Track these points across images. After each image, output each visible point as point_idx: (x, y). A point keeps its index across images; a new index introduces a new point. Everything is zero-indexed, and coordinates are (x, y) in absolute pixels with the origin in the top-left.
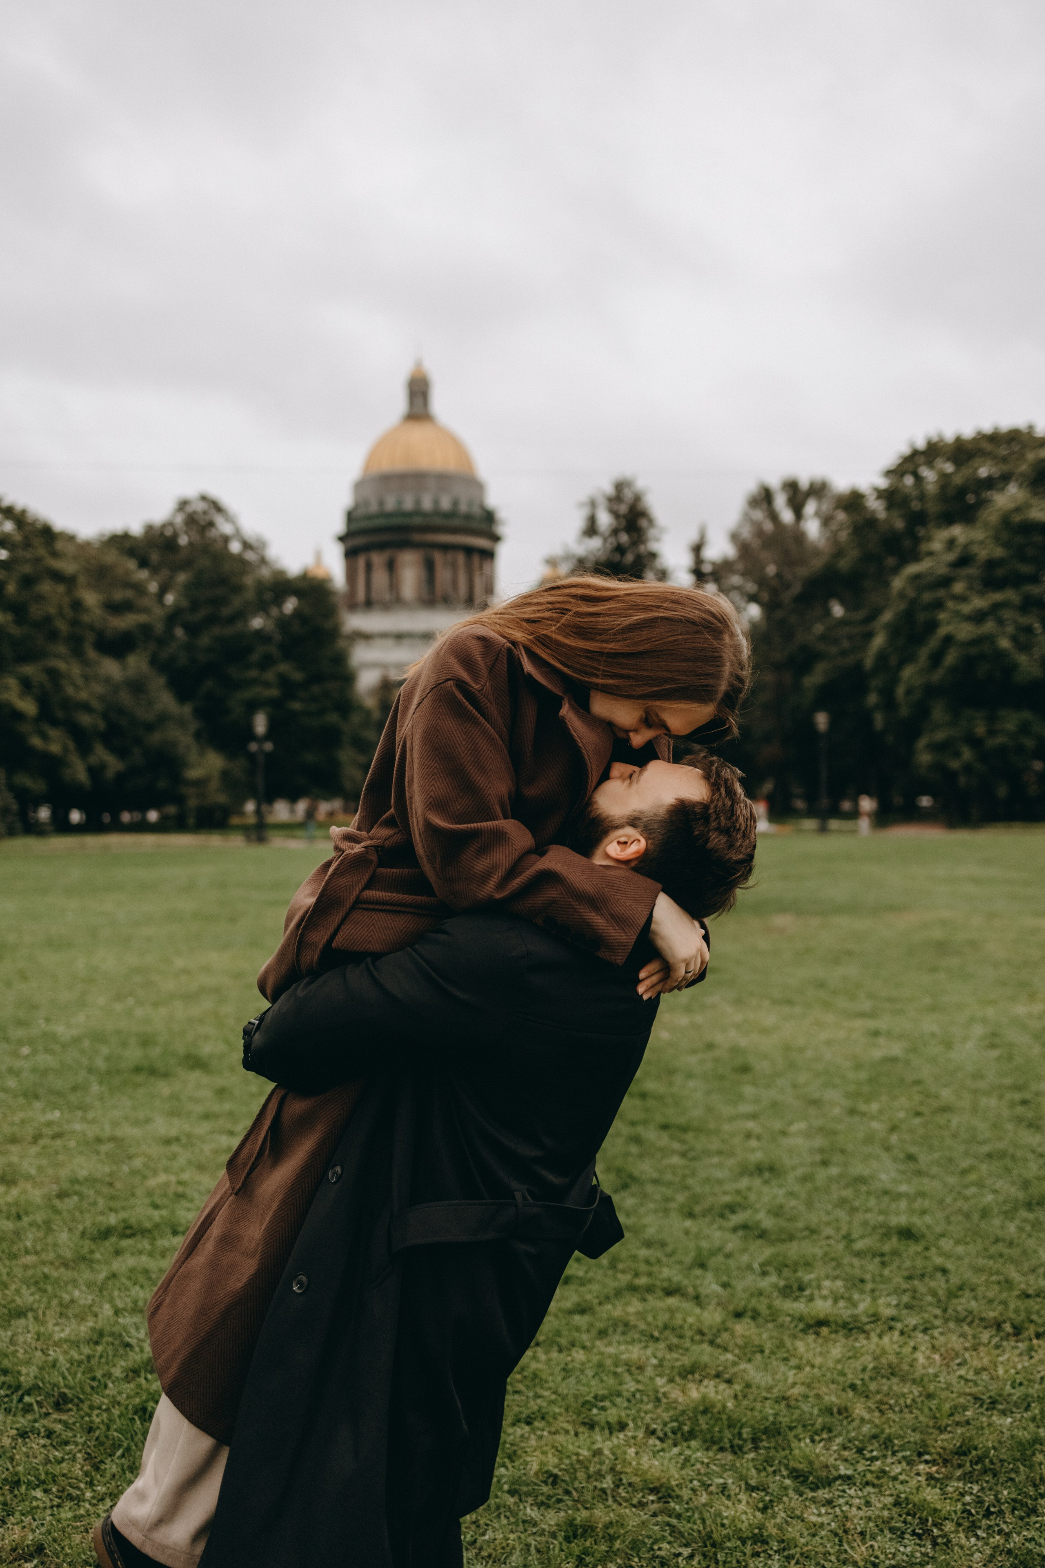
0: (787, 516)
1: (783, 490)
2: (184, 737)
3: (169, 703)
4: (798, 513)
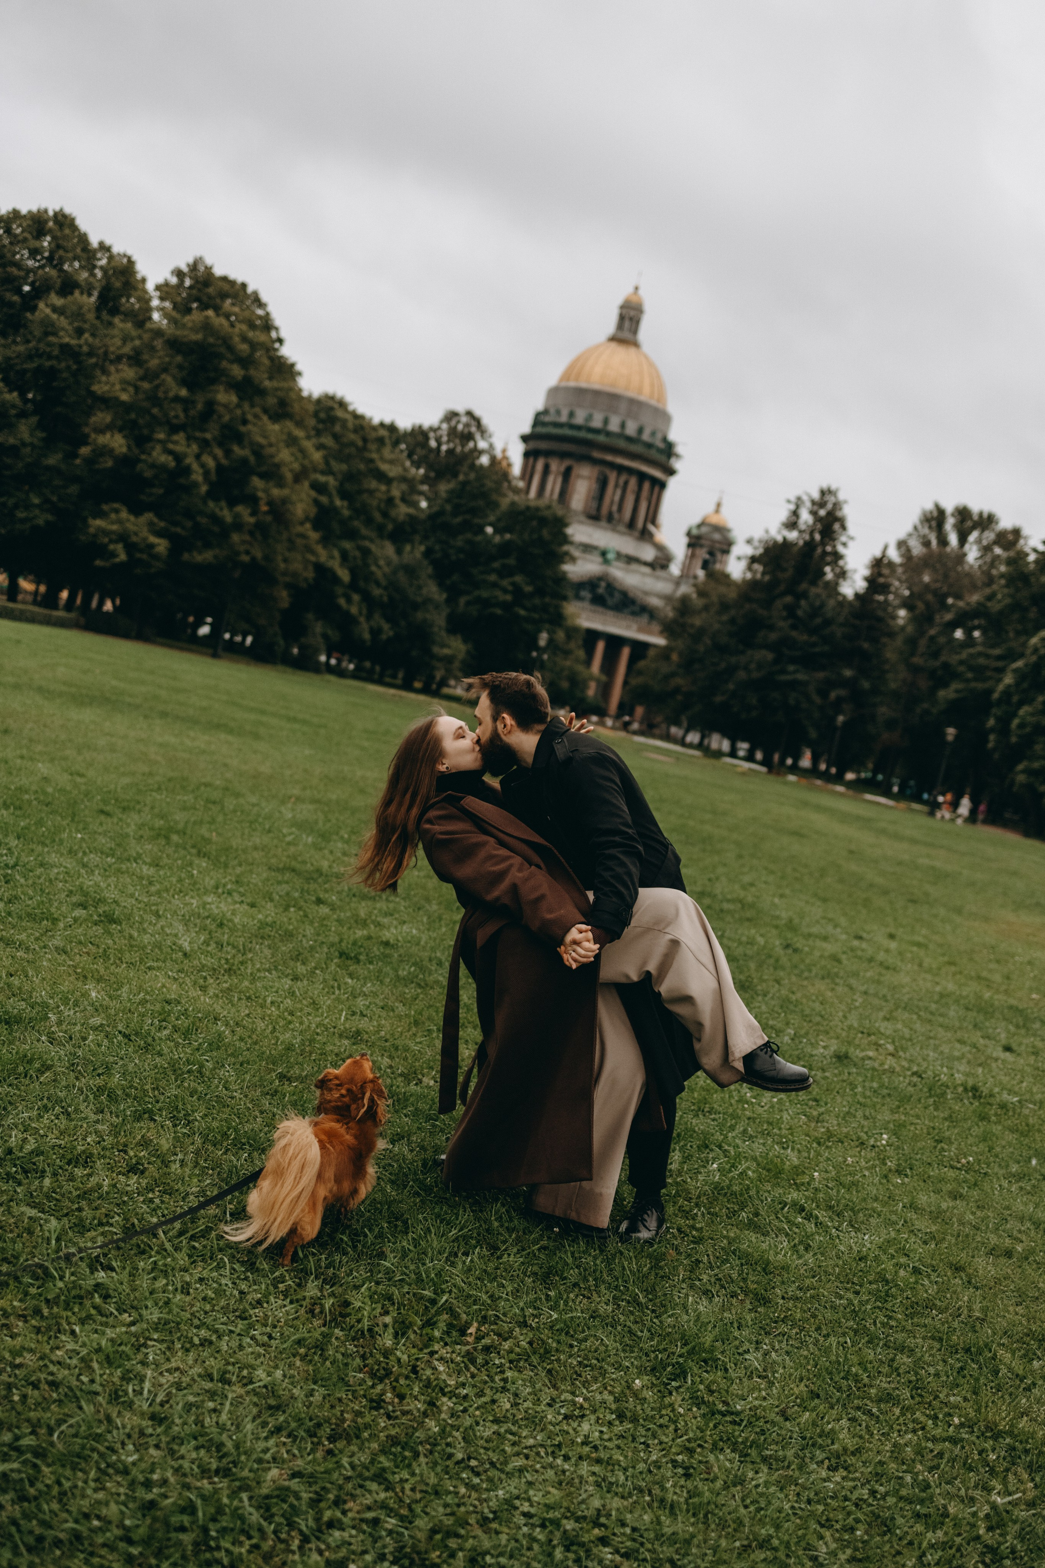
0: (953, 539)
1: (953, 515)
2: (439, 620)
3: (432, 590)
4: (963, 540)
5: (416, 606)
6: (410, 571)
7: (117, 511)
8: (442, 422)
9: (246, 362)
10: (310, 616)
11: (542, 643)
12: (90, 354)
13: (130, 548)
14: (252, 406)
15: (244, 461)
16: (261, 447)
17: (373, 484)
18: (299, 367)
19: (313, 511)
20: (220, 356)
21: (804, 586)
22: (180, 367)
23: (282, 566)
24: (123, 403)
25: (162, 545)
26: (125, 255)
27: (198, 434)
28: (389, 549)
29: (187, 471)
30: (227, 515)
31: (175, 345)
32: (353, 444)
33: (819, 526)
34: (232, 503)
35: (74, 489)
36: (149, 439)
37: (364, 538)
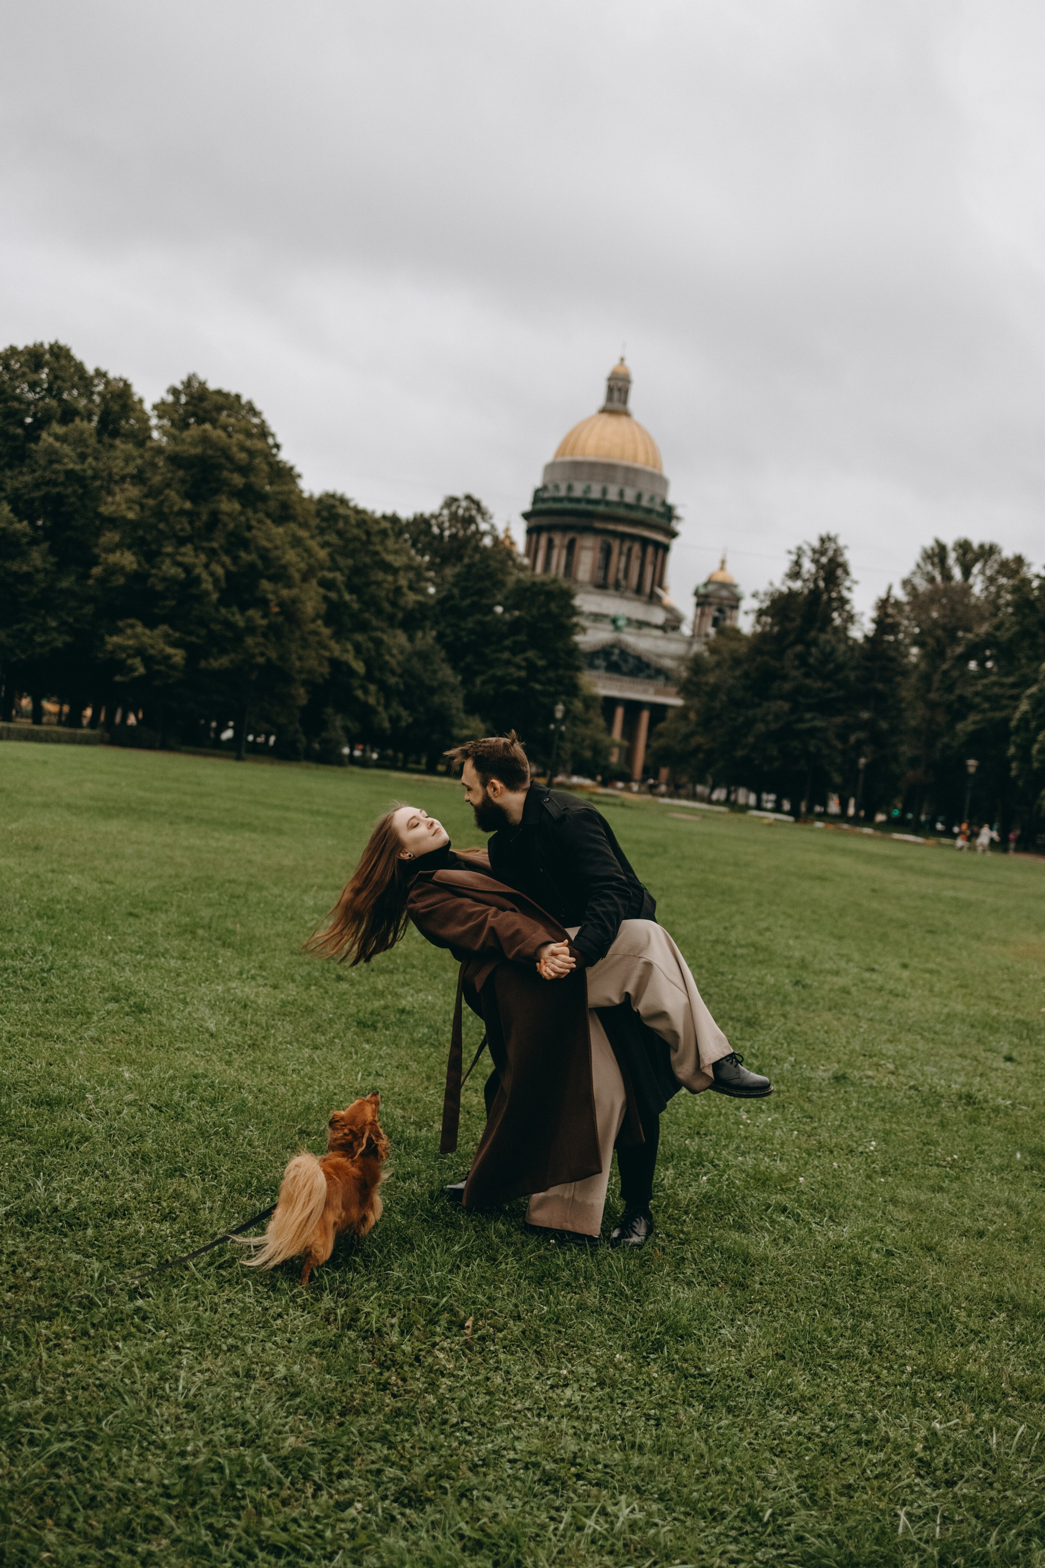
0: (957, 573)
1: (954, 550)
2: (456, 702)
3: (447, 673)
4: (967, 573)
5: (432, 691)
6: (424, 657)
7: (132, 626)
8: (442, 508)
9: (245, 470)
10: (329, 710)
11: (559, 715)
12: (95, 477)
13: (148, 660)
14: (256, 511)
15: (252, 566)
16: (267, 550)
17: (380, 576)
18: (298, 469)
19: (323, 607)
20: (219, 467)
21: (813, 634)
22: (183, 481)
23: (298, 664)
24: (131, 522)
25: (178, 656)
26: (121, 379)
27: (205, 544)
28: (402, 638)
29: (197, 580)
30: (239, 620)
31: (175, 460)
32: (356, 539)
33: (822, 573)
34: (243, 608)
35: (89, 609)
36: (158, 553)
37: (376, 629)
